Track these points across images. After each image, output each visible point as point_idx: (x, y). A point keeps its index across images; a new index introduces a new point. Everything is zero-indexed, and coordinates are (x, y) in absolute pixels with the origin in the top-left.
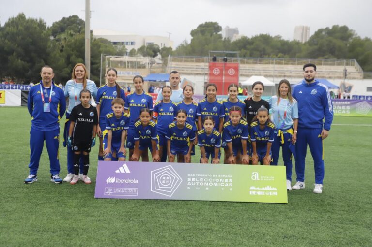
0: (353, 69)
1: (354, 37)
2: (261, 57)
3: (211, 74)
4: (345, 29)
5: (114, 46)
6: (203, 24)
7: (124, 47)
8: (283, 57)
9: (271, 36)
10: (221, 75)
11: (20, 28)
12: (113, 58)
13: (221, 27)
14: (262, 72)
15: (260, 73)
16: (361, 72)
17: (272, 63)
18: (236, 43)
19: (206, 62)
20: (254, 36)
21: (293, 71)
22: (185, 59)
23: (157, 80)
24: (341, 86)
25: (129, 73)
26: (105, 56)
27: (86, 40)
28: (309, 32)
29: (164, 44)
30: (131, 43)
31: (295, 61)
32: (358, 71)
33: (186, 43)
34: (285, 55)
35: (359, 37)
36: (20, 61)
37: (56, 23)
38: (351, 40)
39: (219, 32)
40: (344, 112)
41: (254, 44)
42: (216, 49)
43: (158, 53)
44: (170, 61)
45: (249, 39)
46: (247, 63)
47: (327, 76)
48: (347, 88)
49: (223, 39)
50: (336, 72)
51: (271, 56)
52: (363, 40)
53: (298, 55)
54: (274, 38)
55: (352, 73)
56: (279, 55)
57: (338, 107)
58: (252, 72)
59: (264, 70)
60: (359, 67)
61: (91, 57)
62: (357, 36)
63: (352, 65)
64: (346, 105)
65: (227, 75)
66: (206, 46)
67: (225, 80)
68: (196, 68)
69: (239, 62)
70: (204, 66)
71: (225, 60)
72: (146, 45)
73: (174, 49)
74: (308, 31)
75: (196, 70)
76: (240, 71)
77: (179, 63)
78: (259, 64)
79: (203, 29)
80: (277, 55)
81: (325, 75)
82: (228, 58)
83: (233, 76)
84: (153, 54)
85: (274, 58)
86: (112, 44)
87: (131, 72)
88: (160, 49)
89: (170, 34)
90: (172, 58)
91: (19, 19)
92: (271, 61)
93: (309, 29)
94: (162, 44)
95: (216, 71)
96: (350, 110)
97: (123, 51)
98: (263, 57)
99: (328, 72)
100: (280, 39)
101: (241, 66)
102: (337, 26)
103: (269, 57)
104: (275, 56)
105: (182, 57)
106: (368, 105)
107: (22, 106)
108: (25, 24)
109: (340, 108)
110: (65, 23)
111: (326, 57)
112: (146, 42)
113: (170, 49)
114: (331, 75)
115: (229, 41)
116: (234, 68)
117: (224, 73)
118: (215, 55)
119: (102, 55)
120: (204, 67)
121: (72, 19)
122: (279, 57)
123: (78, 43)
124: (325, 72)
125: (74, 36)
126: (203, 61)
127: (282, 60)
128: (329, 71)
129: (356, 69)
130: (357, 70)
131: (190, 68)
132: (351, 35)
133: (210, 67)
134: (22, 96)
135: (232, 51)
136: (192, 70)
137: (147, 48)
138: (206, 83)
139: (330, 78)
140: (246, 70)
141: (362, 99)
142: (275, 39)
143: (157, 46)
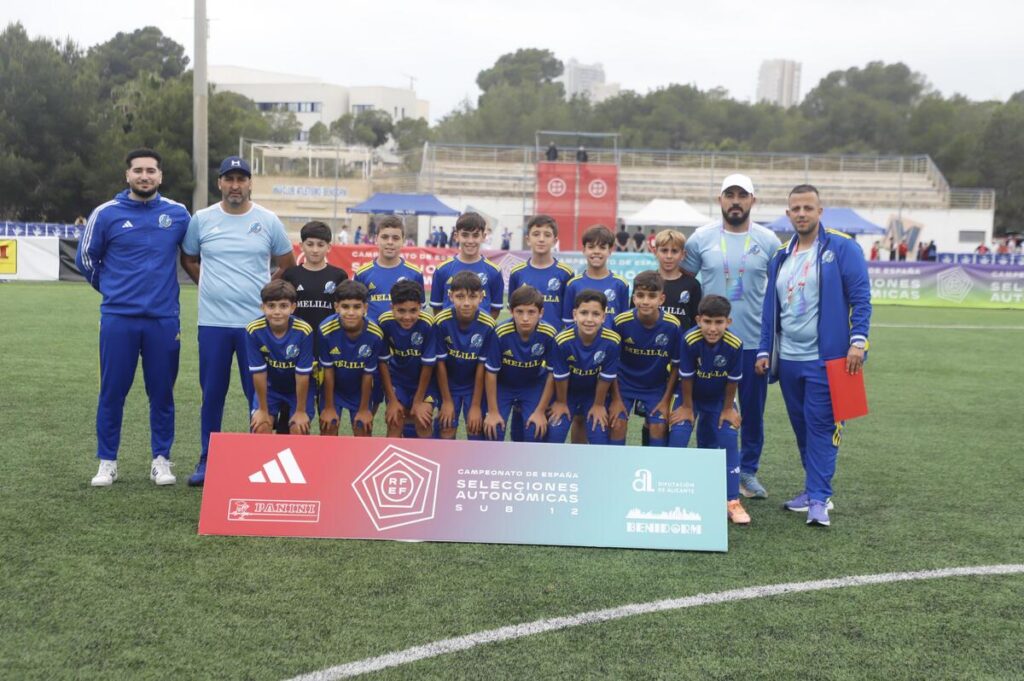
0: (924, 181)
1: (924, 93)
2: (672, 147)
3: (543, 196)
4: (900, 72)
5: (264, 114)
6: (510, 55)
7: (293, 117)
8: (734, 148)
9: (699, 89)
10: (569, 196)
11: (13, 63)
12: (270, 150)
13: (561, 63)
14: (677, 187)
15: (674, 191)
16: (944, 190)
17: (707, 165)
18: (606, 108)
19: (528, 162)
20: (654, 90)
21: (764, 186)
22: (471, 154)
23: (396, 211)
24: (891, 227)
25: (316, 191)
26: (250, 142)
27: (197, 101)
28: (799, 77)
29: (403, 110)
30: (309, 107)
31: (768, 160)
32: (936, 188)
33: (468, 109)
34: (739, 141)
35: (938, 93)
36: (12, 156)
37: (98, 47)
38: (916, 103)
39: (556, 76)
40: (904, 294)
41: (654, 112)
42: (550, 125)
43: (389, 136)
44: (430, 158)
45: (639, 96)
46: (639, 164)
47: (855, 200)
48: (908, 232)
49: (568, 97)
50: (877, 189)
51: (701, 146)
52: (948, 103)
53: (774, 141)
54: (708, 94)
55: (919, 193)
56: (725, 142)
57: (890, 282)
58: (650, 189)
59: (683, 184)
60: (938, 175)
61: (211, 146)
62: (933, 90)
63: (919, 171)
64: (911, 277)
65: (585, 197)
66: (524, 117)
67: (580, 210)
68: (502, 178)
69: (617, 162)
70: (523, 172)
71: (583, 157)
72: (355, 113)
73: (432, 123)
74: (796, 73)
75: (501, 184)
76: (621, 185)
77: (453, 165)
78: (670, 166)
79: (510, 67)
80: (717, 144)
81: (849, 199)
82: (591, 152)
83: (604, 199)
84: (374, 136)
85: (712, 150)
86: (257, 107)
87: (322, 189)
88: (394, 123)
89: (412, 78)
90: (435, 149)
91: (10, 40)
92: (703, 159)
93: (799, 69)
94: (396, 109)
95: (557, 187)
96: (922, 291)
97: (291, 128)
98: (679, 148)
99: (855, 188)
100: (725, 97)
101: (624, 173)
102: (880, 63)
103: (696, 149)
104: (713, 146)
105: (460, 149)
106: (967, 279)
107: (61, 279)
108: (26, 54)
109: (895, 285)
110: (122, 49)
111: (851, 147)
112: (352, 103)
113: (422, 123)
114: (863, 199)
115: (585, 102)
116: (603, 179)
117: (577, 191)
118: (552, 144)
119: (241, 140)
120: (522, 176)
121: (143, 37)
122: (724, 149)
123: (173, 107)
124: (849, 188)
125: (161, 89)
126: (520, 160)
127: (733, 156)
128: (858, 185)
129: (931, 182)
130: (934, 185)
131: (485, 178)
132: (916, 89)
133: (540, 175)
134: (62, 252)
135: (593, 131)
136: (488, 184)
137: (359, 121)
138: (526, 218)
139: (862, 205)
140: (635, 182)
141: (947, 260)
142: (711, 97)
143: (385, 116)
